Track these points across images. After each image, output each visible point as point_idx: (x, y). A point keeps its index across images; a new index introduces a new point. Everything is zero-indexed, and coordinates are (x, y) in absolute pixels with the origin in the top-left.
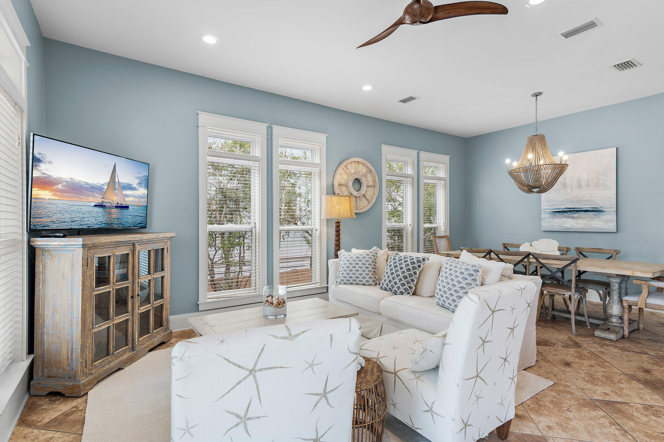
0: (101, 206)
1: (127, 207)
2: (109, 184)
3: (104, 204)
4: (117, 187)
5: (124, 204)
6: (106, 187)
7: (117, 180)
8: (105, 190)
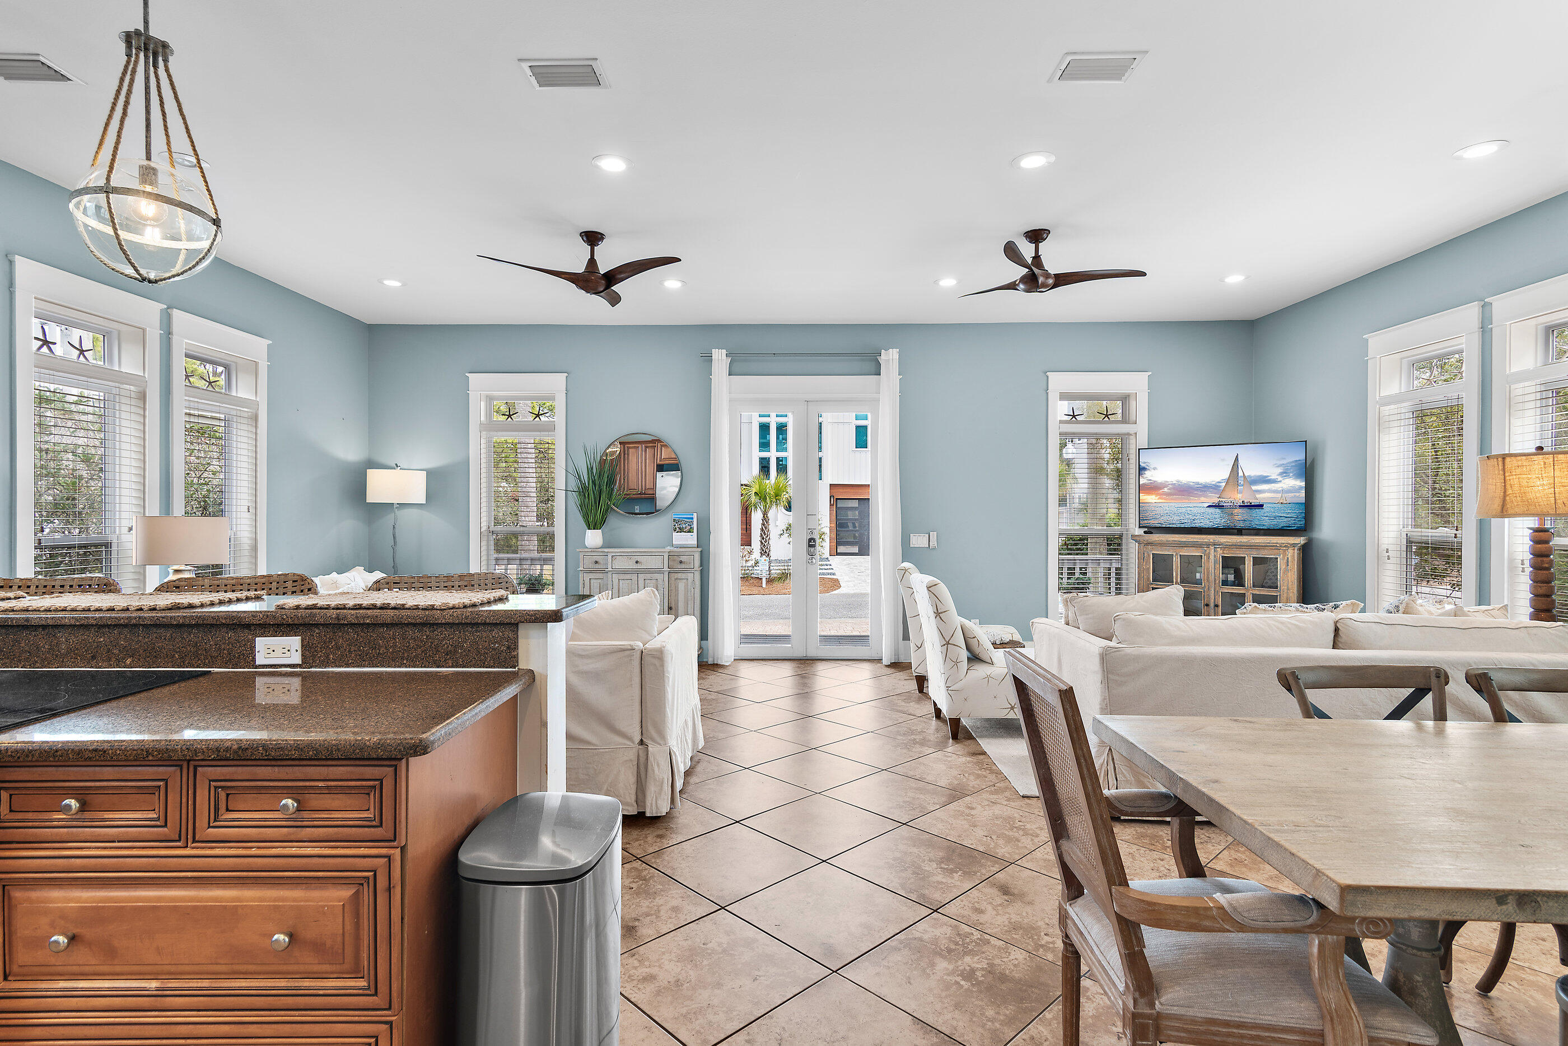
0: (1218, 506)
1: (1262, 506)
2: (1228, 481)
3: (1222, 504)
4: (1242, 483)
5: (1254, 502)
6: (1224, 484)
7: (1241, 474)
8: (1222, 488)
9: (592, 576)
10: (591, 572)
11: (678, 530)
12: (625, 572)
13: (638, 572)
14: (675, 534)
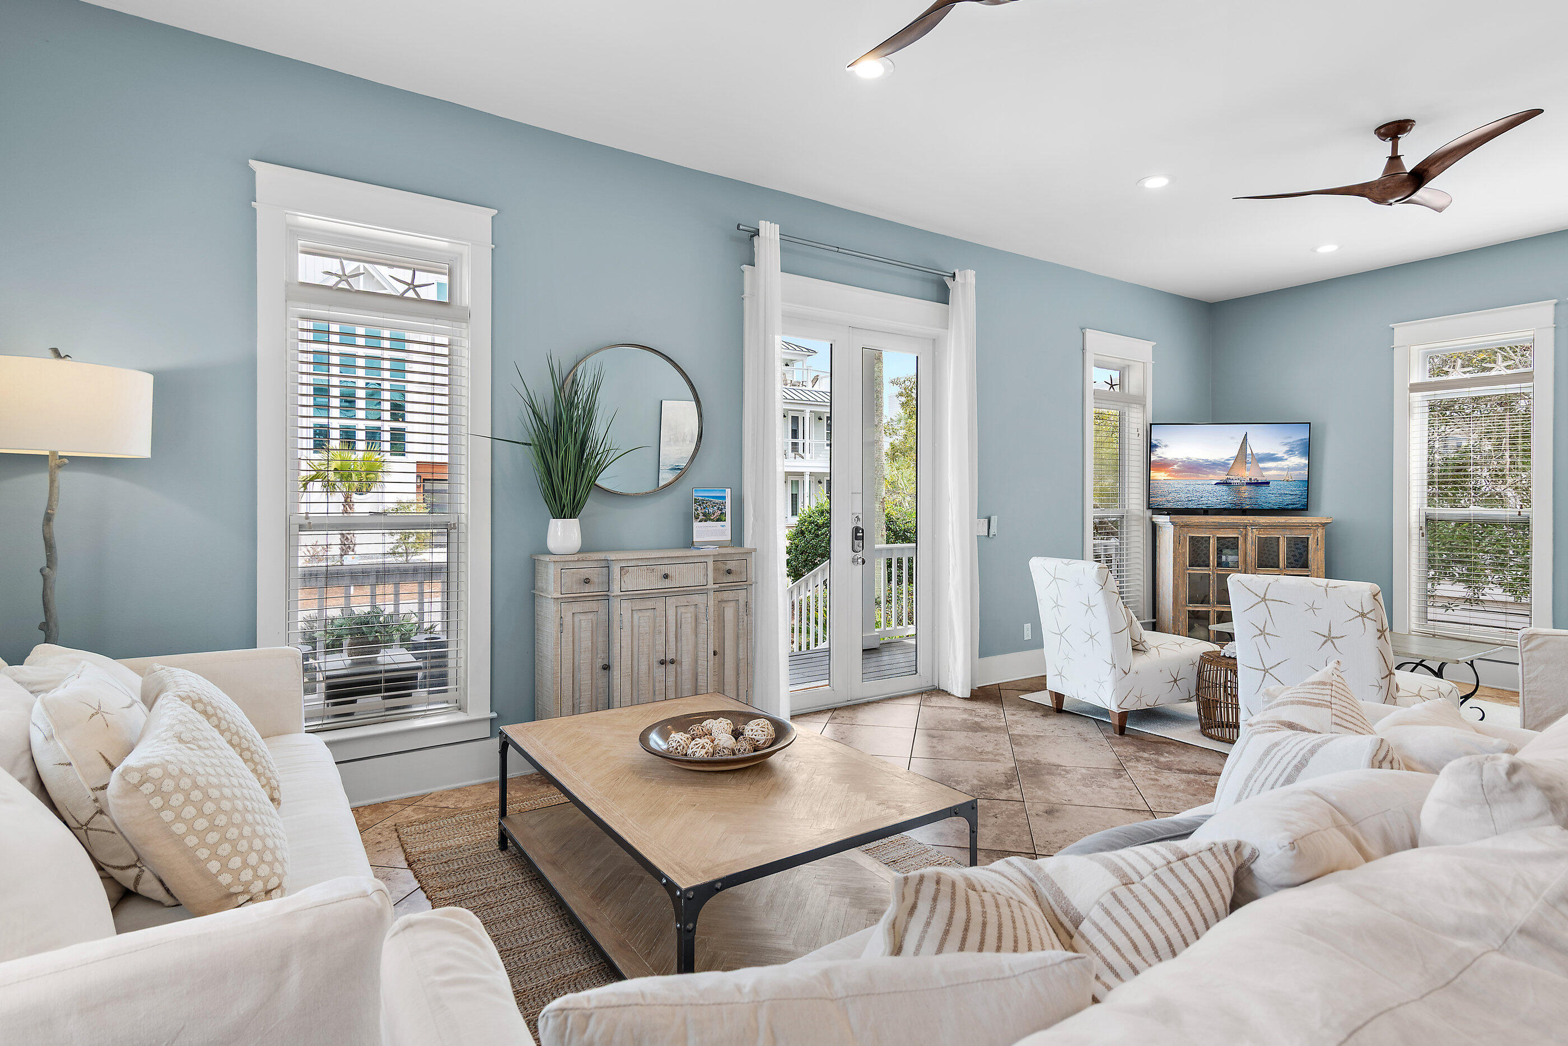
0: (1226, 483)
1: (1268, 483)
2: (1236, 459)
3: (1230, 481)
4: (1250, 460)
5: (1260, 479)
6: (1232, 462)
7: (1249, 452)
8: (1230, 466)
9: (577, 607)
10: (575, 600)
11: (701, 517)
12: (644, 596)
13: (665, 594)
14: (696, 524)
